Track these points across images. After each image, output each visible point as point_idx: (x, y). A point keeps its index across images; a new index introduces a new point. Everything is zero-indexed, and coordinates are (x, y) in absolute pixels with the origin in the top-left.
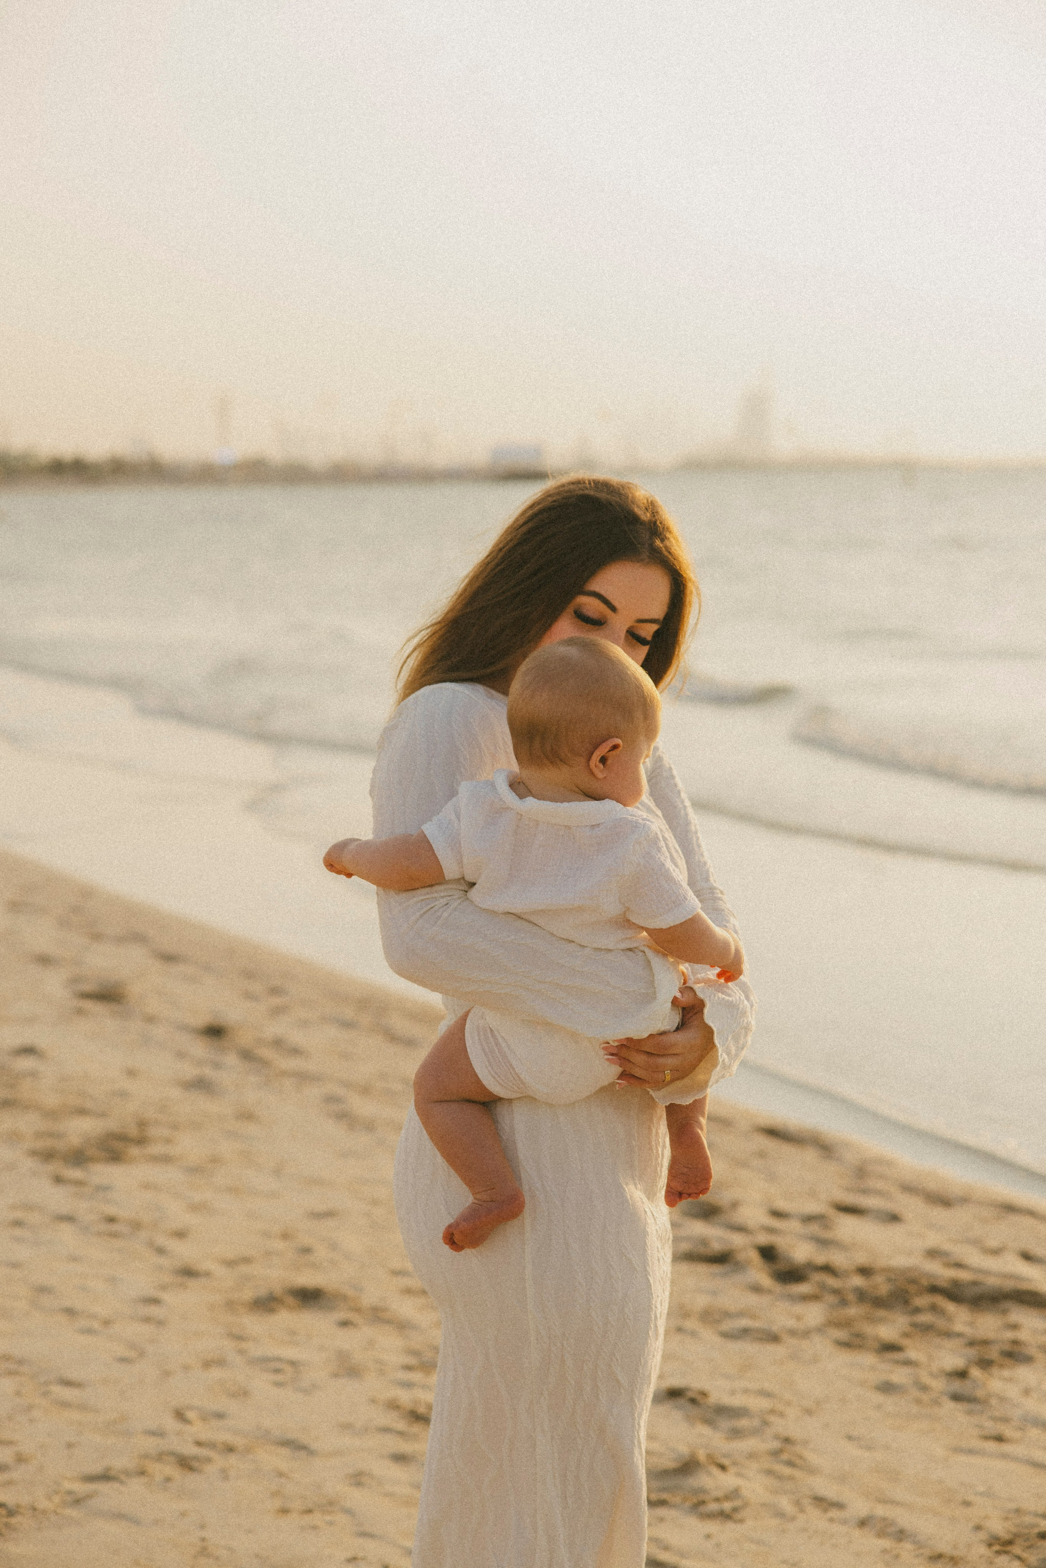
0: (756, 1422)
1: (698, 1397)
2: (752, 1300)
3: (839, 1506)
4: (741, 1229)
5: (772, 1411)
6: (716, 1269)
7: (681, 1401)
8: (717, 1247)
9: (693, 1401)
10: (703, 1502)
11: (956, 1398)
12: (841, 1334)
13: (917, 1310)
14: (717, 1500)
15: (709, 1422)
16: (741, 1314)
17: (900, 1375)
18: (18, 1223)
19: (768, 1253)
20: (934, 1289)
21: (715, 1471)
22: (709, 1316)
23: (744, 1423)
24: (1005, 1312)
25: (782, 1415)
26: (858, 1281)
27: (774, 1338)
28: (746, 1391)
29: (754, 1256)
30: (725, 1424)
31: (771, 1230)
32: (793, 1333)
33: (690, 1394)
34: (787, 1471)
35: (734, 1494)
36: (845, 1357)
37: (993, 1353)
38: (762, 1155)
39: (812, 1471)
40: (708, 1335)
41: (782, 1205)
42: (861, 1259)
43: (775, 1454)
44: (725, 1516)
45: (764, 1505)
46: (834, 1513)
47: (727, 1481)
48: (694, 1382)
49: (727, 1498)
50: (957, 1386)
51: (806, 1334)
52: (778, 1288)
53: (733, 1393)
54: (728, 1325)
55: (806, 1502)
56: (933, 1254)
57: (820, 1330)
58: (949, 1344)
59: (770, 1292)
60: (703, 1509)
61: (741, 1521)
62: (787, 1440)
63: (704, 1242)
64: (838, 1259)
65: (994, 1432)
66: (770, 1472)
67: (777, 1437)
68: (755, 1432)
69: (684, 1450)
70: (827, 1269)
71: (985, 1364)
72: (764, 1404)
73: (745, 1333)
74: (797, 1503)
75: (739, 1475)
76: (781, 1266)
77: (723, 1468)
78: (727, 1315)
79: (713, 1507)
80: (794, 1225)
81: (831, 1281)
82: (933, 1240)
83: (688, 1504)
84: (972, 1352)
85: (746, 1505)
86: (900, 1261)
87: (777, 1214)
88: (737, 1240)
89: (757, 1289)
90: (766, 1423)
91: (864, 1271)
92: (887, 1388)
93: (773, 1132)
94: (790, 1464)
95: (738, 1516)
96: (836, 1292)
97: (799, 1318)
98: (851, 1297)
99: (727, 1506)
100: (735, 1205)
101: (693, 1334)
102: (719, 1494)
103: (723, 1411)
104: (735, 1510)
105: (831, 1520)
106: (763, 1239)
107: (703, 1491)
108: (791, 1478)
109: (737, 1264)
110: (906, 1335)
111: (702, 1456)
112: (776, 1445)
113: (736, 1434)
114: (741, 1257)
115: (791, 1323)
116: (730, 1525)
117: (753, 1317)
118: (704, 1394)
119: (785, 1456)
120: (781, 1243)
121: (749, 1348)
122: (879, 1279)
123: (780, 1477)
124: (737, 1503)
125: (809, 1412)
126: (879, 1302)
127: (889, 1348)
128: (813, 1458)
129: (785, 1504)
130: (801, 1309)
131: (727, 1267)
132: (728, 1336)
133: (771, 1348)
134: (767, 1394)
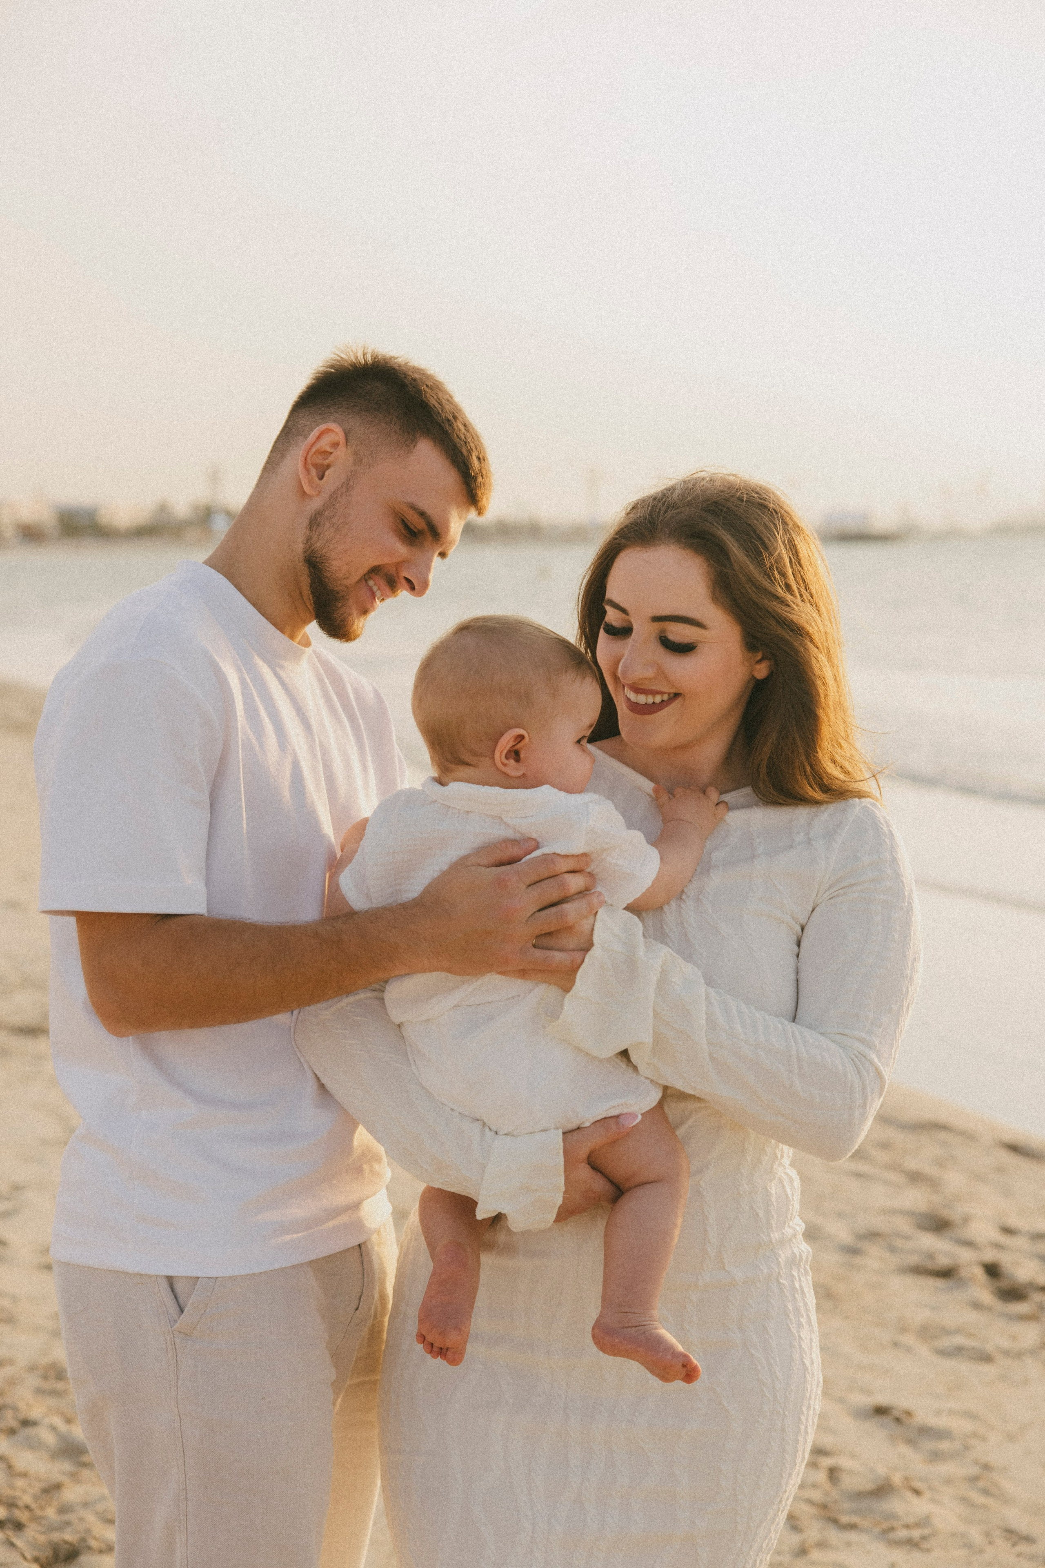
0: (957, 1445)
1: (904, 1417)
2: (970, 1317)
3: (1028, 1539)
4: (969, 1244)
5: (975, 1435)
6: (940, 1283)
7: (885, 1419)
8: (943, 1261)
9: (898, 1420)
10: (892, 1529)
14: (907, 1527)
15: (910, 1442)
16: (958, 1331)
19: (992, 1270)
21: (909, 1495)
22: (926, 1332)
23: (944, 1445)
25: (984, 1439)
27: (986, 1358)
28: (951, 1412)
29: (979, 1273)
30: (929, 1445)
31: (998, 1246)
32: (1007, 1353)
33: (896, 1413)
34: (981, 1499)
35: (925, 1522)
38: (1000, 1169)
39: (1006, 1500)
40: (924, 1351)
41: (1013, 1221)
43: (973, 1480)
44: (912, 1544)
45: (953, 1535)
46: (1023, 1547)
47: (919, 1507)
48: (900, 1401)
49: (917, 1525)
51: (1019, 1355)
52: (998, 1306)
53: (938, 1413)
54: (947, 1342)
55: (997, 1533)
57: (1033, 1351)
59: (989, 1309)
60: (892, 1536)
61: (928, 1550)
62: (986, 1467)
63: (931, 1256)
66: (964, 1500)
67: (976, 1462)
68: (954, 1456)
69: (881, 1470)
72: (968, 1426)
73: (958, 1352)
74: (988, 1535)
75: (933, 1500)
76: (1004, 1284)
77: (917, 1492)
78: (947, 1332)
79: (902, 1533)
80: (1020, 1242)
83: (877, 1530)
85: (934, 1534)
87: (1008, 1231)
88: (965, 1256)
89: (977, 1306)
90: (967, 1448)
93: (1014, 1148)
94: (986, 1492)
95: (925, 1545)
97: (1014, 1338)
99: (916, 1534)
100: (966, 1220)
101: (909, 1350)
102: (911, 1520)
103: (925, 1431)
104: (924, 1538)
105: (1019, 1555)
106: (989, 1256)
107: (894, 1516)
108: (985, 1507)
109: (961, 1279)
111: (897, 1479)
112: (975, 1470)
113: (936, 1457)
114: (964, 1273)
115: (1005, 1343)
116: (917, 1555)
117: (970, 1335)
118: (909, 1414)
119: (981, 1484)
120: (1005, 1260)
121: (964, 1367)
123: (973, 1505)
124: (926, 1531)
125: (1011, 1438)
128: (1008, 1486)
129: (975, 1535)
130: (1018, 1328)
131: (951, 1283)
132: (943, 1353)
133: (986, 1368)
134: (970, 1415)
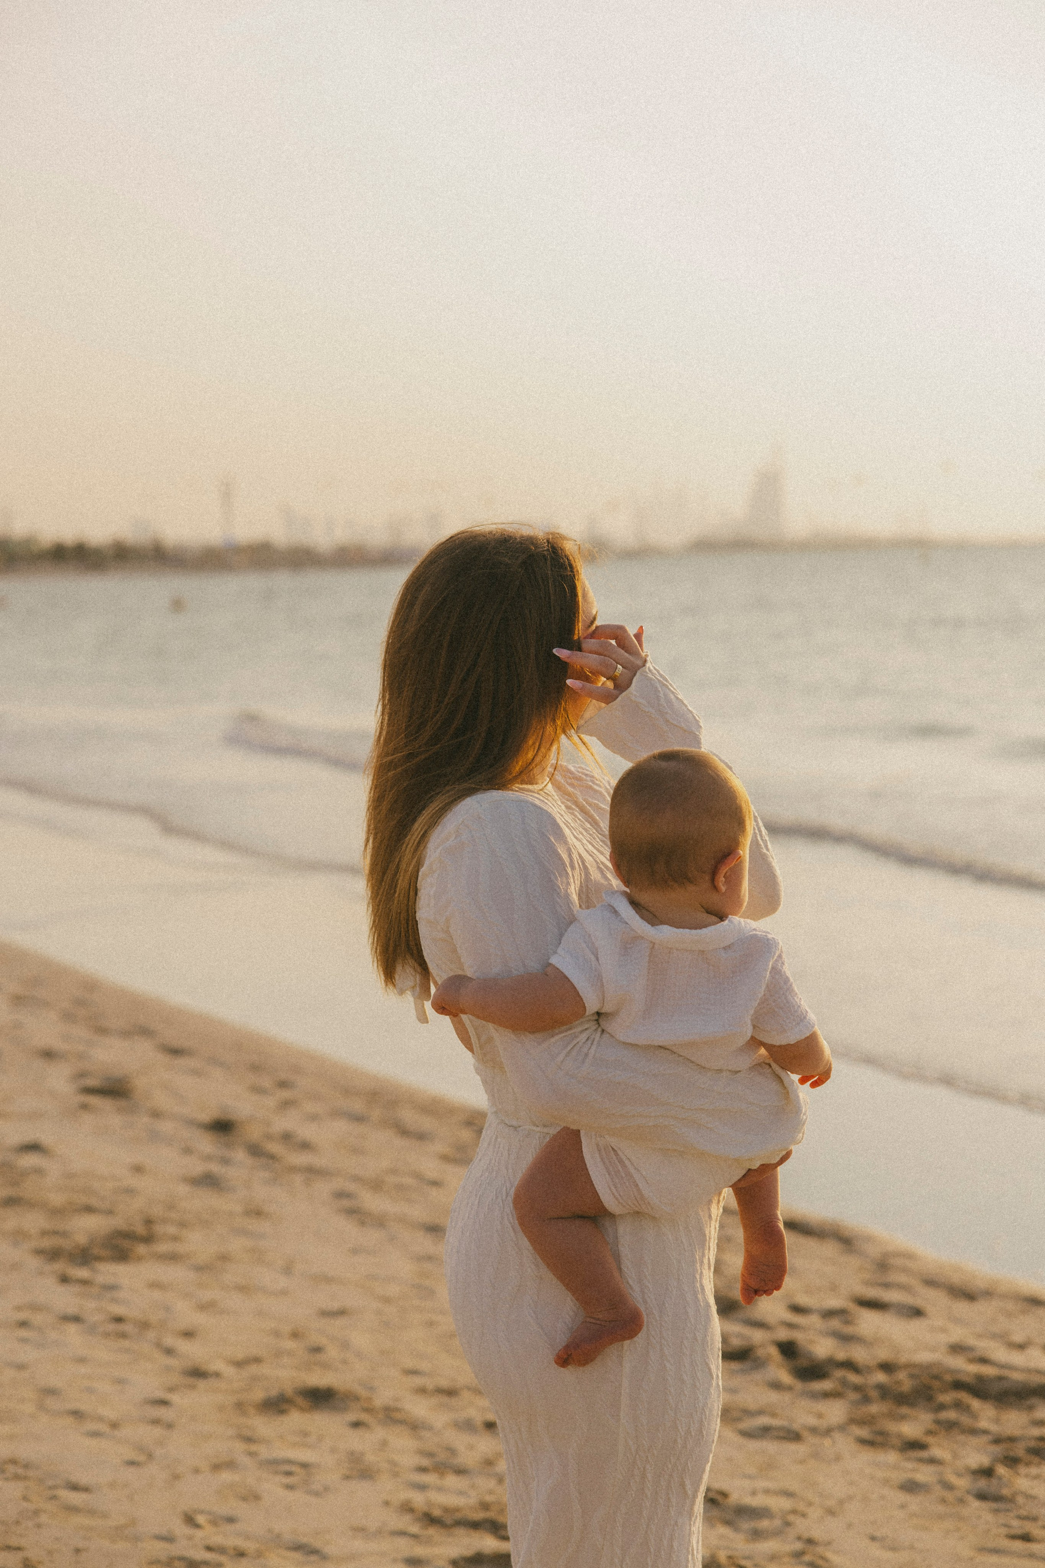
0: (777, 1522)
1: (720, 1499)
2: (773, 1397)
4: (760, 1325)
5: (794, 1512)
6: (736, 1366)
8: (737, 1344)
9: (713, 1501)
11: (982, 1496)
12: (864, 1432)
13: (942, 1407)
15: (728, 1523)
16: (760, 1412)
17: (924, 1474)
18: (23, 1324)
19: (788, 1349)
20: (958, 1385)
22: (729, 1415)
23: (764, 1524)
24: (1031, 1408)
25: (804, 1515)
26: (881, 1377)
27: (794, 1436)
28: (767, 1492)
29: (774, 1351)
30: (747, 1525)
31: (791, 1326)
32: (814, 1430)
36: (867, 1456)
37: (1019, 1450)
40: (730, 1433)
41: (803, 1299)
42: (883, 1354)
43: (798, 1555)
50: (982, 1484)
51: (827, 1432)
52: (799, 1385)
53: (754, 1493)
54: (748, 1424)
56: (957, 1349)
57: (842, 1428)
58: (974, 1441)
59: (790, 1388)
62: (810, 1541)
64: (859, 1354)
65: (1019, 1532)
67: (799, 1538)
68: (776, 1533)
70: (849, 1365)
71: (1012, 1461)
72: (785, 1504)
73: (765, 1432)
76: (803, 1362)
78: (748, 1413)
80: (814, 1320)
81: (853, 1378)
82: (957, 1334)
84: (998, 1449)
86: (924, 1357)
87: (797, 1309)
88: (758, 1336)
89: (776, 1386)
90: (788, 1524)
91: (887, 1367)
92: (911, 1487)
94: (813, 1564)
96: (857, 1388)
97: (820, 1416)
98: (874, 1394)
103: (743, 1511)
106: (783, 1335)
109: (757, 1360)
110: (929, 1432)
111: (722, 1557)
112: (798, 1546)
113: (757, 1535)
114: (760, 1352)
115: (812, 1421)
117: (774, 1415)
118: (726, 1495)
119: (807, 1557)
120: (800, 1338)
121: (771, 1447)
122: (902, 1376)
125: (831, 1512)
126: (902, 1399)
127: (914, 1445)
128: (836, 1559)
130: (822, 1406)
131: (747, 1365)
132: (748, 1434)
133: (792, 1447)
134: (788, 1494)
